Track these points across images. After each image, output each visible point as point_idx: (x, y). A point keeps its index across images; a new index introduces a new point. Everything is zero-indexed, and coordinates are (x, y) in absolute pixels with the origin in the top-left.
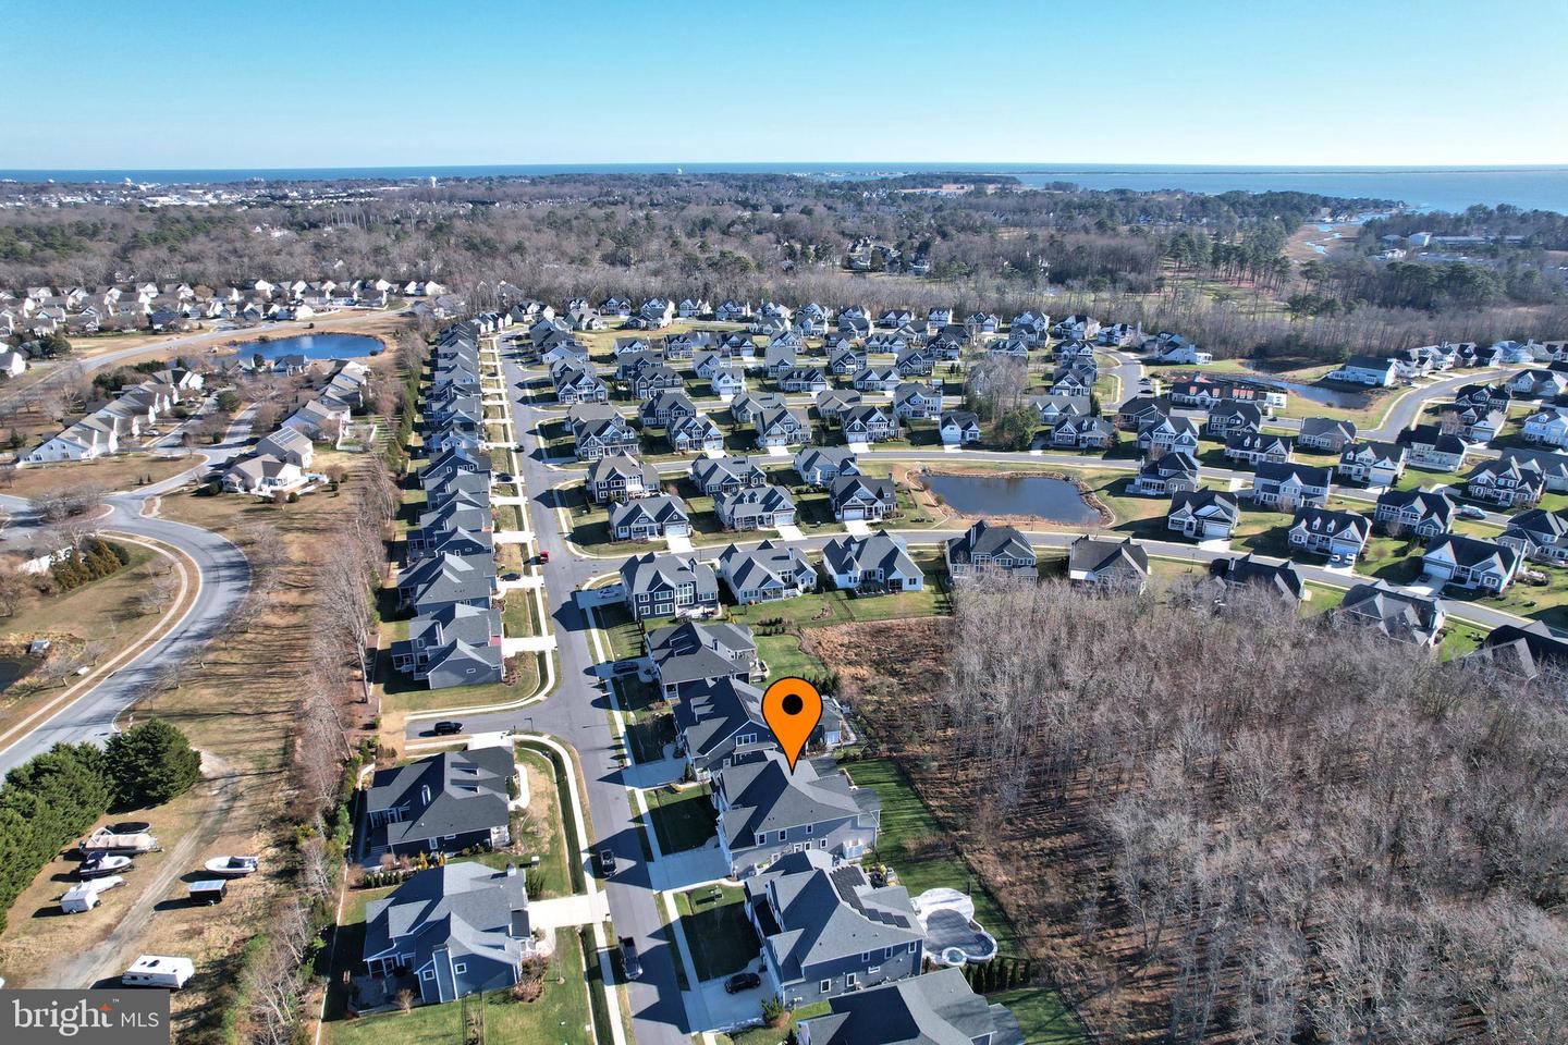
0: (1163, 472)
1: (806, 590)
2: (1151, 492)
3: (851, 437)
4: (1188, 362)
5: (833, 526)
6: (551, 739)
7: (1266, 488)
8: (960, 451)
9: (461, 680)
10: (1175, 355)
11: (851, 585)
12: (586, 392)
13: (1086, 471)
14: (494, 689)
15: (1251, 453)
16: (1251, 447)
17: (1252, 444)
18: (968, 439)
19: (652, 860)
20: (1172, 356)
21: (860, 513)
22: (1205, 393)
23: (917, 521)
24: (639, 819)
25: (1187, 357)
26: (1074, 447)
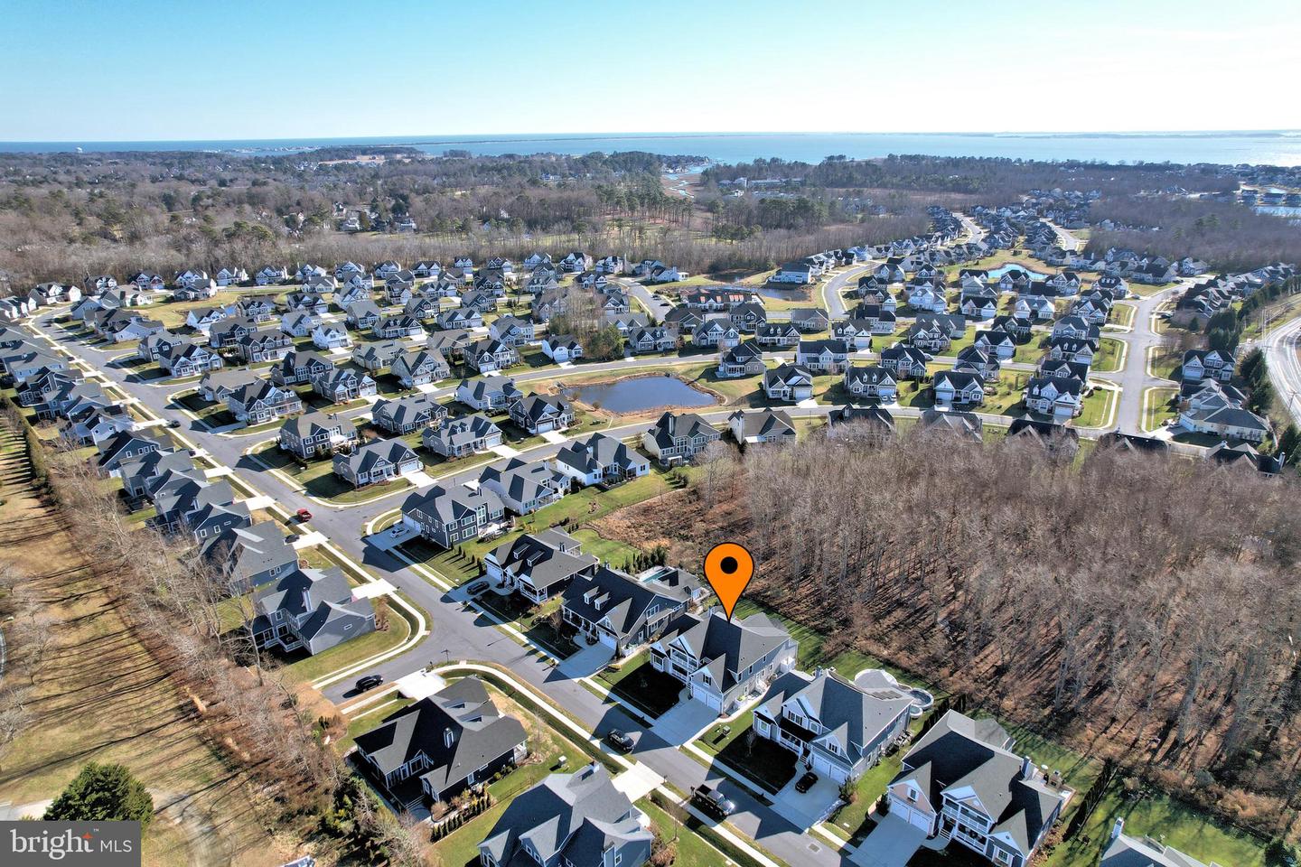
0: (739, 359)
1: (566, 492)
2: (737, 374)
3: (482, 368)
4: (674, 280)
5: (533, 440)
6: (469, 662)
7: (809, 360)
8: (573, 366)
9: (340, 638)
10: (664, 276)
11: (597, 481)
12: (200, 362)
13: (677, 367)
14: (373, 637)
15: (776, 338)
16: (775, 334)
17: (775, 331)
18: (574, 356)
19: (651, 726)
20: (661, 277)
21: (549, 425)
22: (712, 300)
23: (594, 424)
24: (608, 700)
25: (672, 277)
26: (654, 351)
